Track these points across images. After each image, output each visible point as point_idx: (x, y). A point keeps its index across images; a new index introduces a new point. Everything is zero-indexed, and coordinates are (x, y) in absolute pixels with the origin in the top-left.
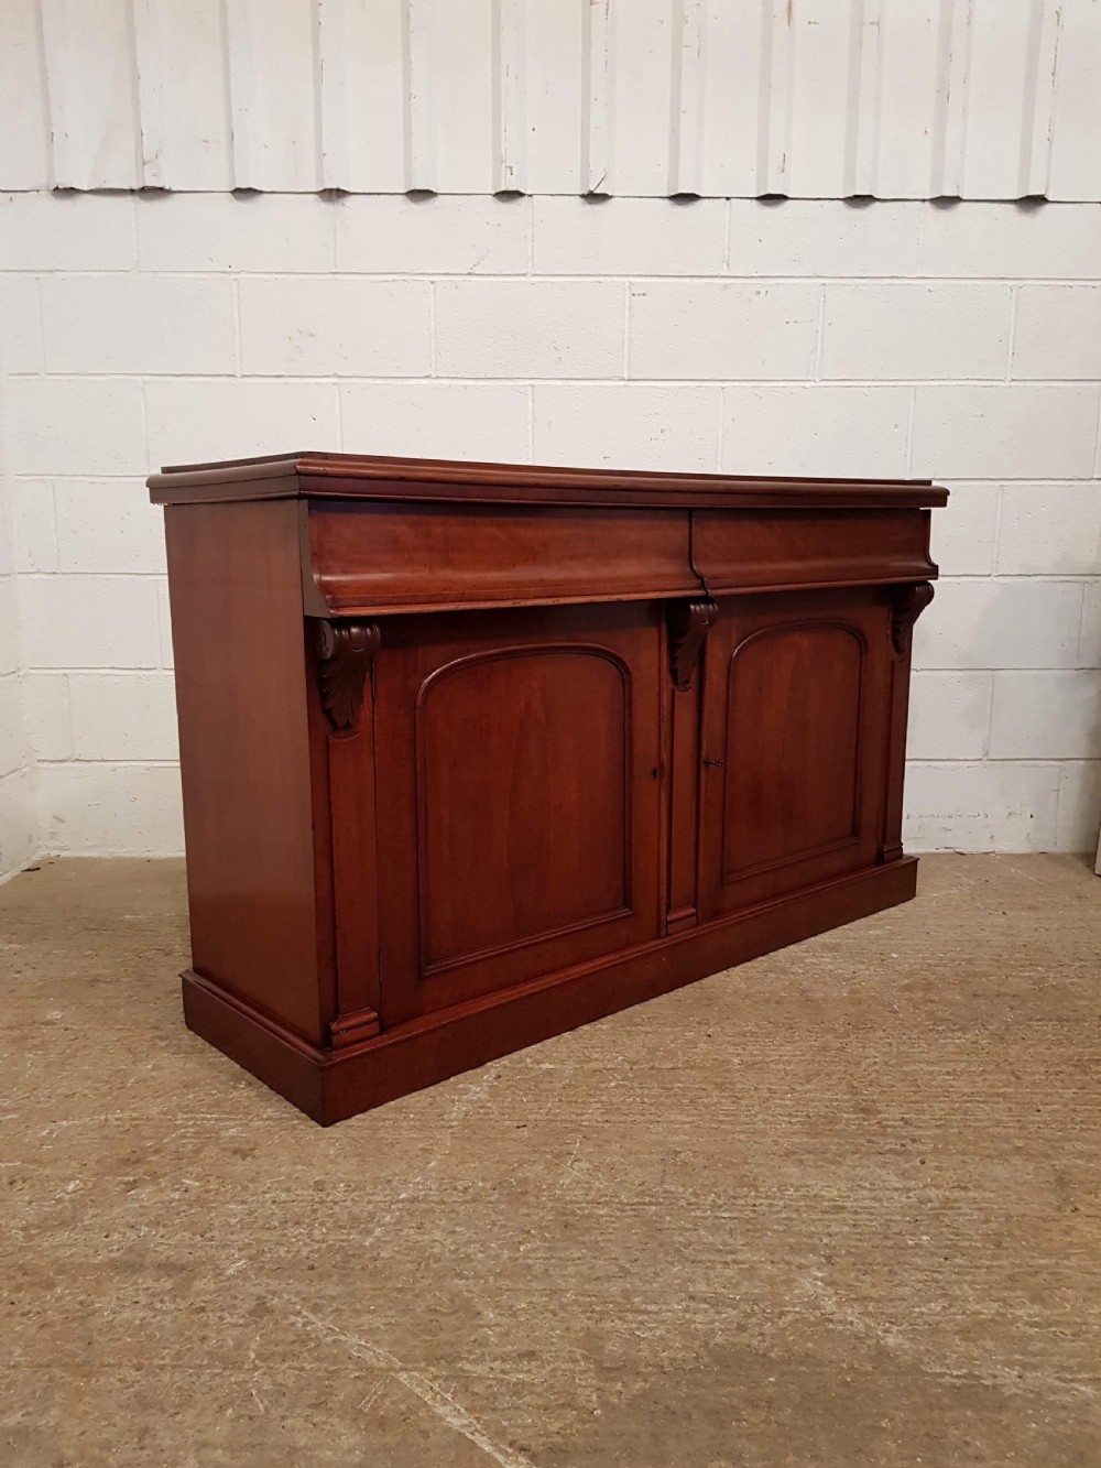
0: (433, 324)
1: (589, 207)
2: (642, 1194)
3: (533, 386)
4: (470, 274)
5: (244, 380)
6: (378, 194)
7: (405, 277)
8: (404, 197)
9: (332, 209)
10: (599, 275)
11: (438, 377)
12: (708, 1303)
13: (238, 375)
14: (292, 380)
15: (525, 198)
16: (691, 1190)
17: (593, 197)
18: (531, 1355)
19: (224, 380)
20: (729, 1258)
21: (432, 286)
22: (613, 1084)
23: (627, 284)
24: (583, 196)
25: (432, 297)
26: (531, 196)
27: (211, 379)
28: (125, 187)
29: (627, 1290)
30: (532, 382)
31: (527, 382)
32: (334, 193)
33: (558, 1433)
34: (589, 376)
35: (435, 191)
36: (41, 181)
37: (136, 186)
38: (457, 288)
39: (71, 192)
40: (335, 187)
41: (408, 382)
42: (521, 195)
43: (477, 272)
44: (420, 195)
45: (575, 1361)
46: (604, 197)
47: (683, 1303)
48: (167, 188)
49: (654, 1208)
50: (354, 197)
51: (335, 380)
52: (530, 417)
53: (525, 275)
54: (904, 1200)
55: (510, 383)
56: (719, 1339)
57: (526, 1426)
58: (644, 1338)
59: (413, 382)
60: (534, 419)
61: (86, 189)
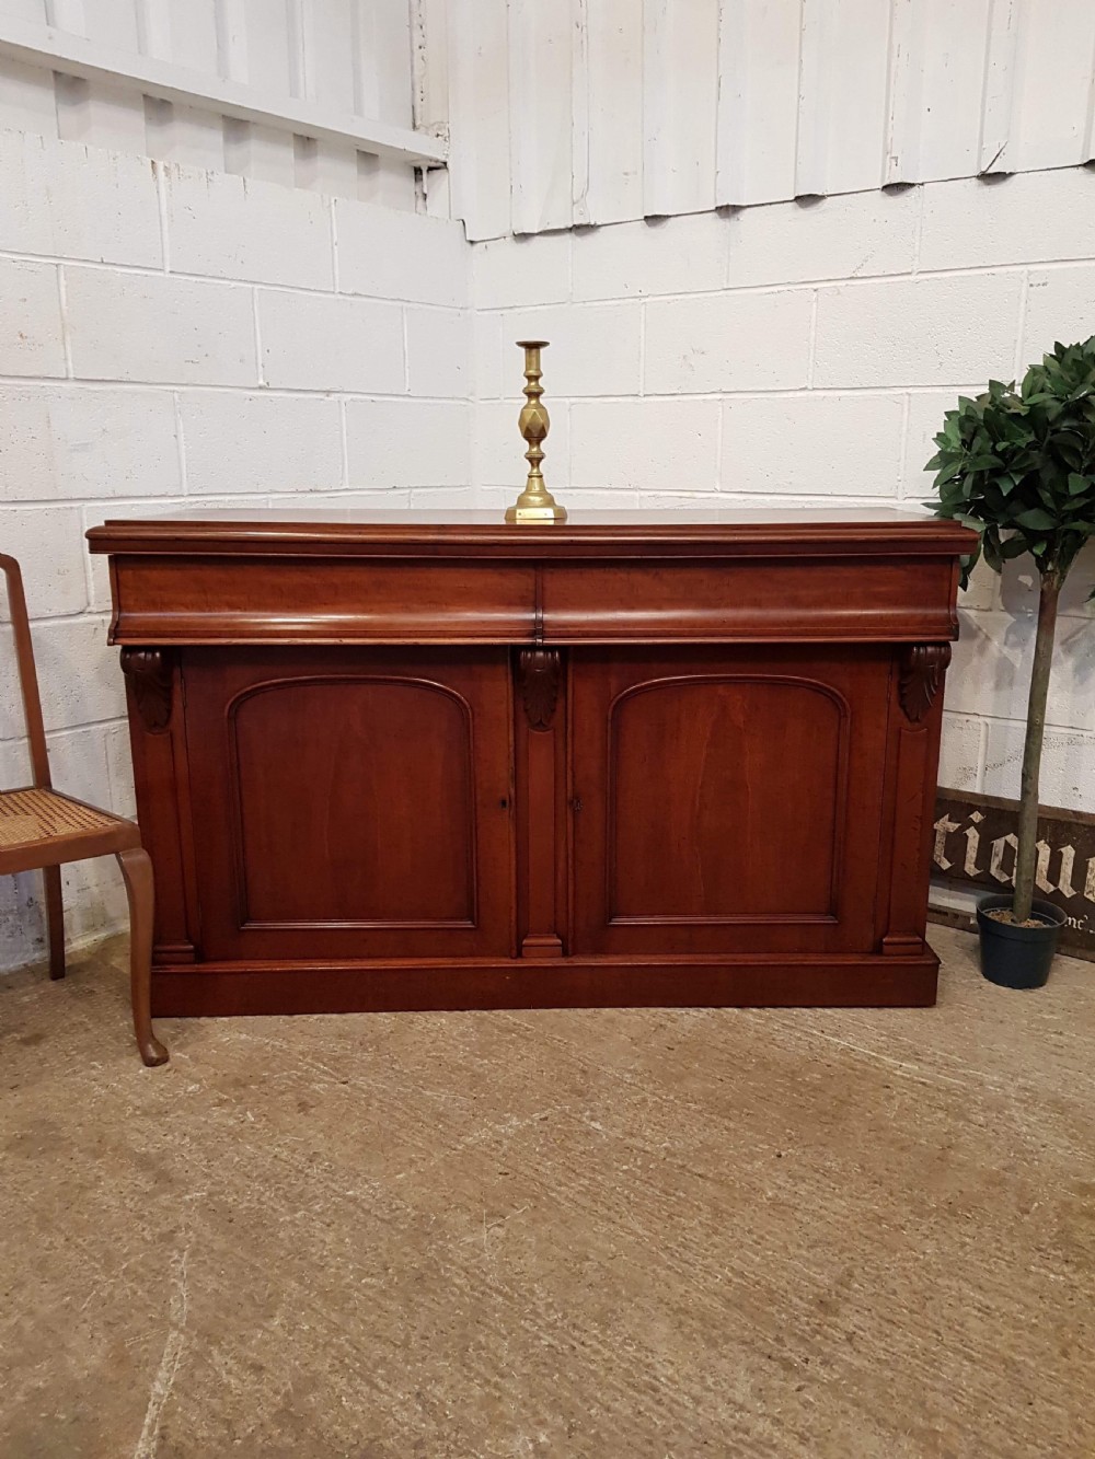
0: (813, 333)
1: (986, 189)
2: (508, 1282)
3: (909, 394)
4: (852, 278)
5: (646, 399)
6: (771, 204)
7: (790, 287)
8: (794, 204)
9: (728, 224)
10: (993, 266)
11: (814, 389)
12: (424, 1407)
13: (641, 394)
14: (685, 398)
15: (916, 187)
16: (550, 1300)
17: (989, 178)
18: (258, 1369)
19: (630, 399)
20: (497, 1379)
21: (815, 294)
22: (625, 1167)
23: (1026, 272)
24: (978, 177)
25: (815, 305)
26: (922, 184)
27: (620, 399)
28: (562, 227)
29: (385, 1358)
30: (910, 390)
31: (904, 391)
32: (730, 210)
33: (197, 1440)
34: (973, 382)
35: (820, 194)
36: (507, 229)
37: (570, 225)
38: (839, 293)
39: (523, 237)
40: (725, 204)
41: (785, 395)
42: (912, 185)
43: (859, 275)
44: (807, 200)
45: (277, 1392)
46: (1001, 176)
47: (408, 1396)
48: (592, 223)
49: (500, 1299)
50: (748, 209)
51: (719, 396)
52: (904, 428)
53: (909, 273)
54: (724, 1416)
55: (887, 392)
56: (388, 1443)
57: (189, 1421)
58: (342, 1406)
59: (791, 394)
60: (908, 430)
61: (536, 231)
